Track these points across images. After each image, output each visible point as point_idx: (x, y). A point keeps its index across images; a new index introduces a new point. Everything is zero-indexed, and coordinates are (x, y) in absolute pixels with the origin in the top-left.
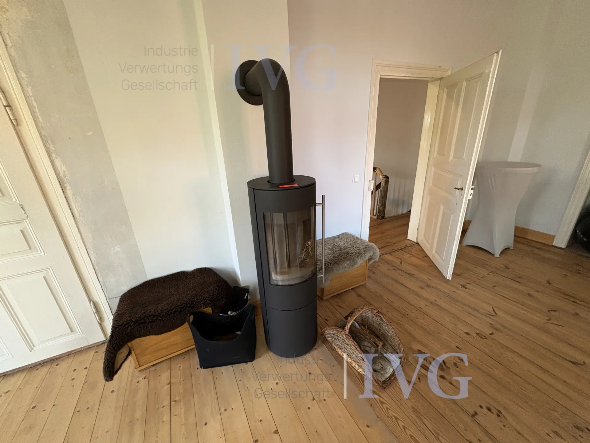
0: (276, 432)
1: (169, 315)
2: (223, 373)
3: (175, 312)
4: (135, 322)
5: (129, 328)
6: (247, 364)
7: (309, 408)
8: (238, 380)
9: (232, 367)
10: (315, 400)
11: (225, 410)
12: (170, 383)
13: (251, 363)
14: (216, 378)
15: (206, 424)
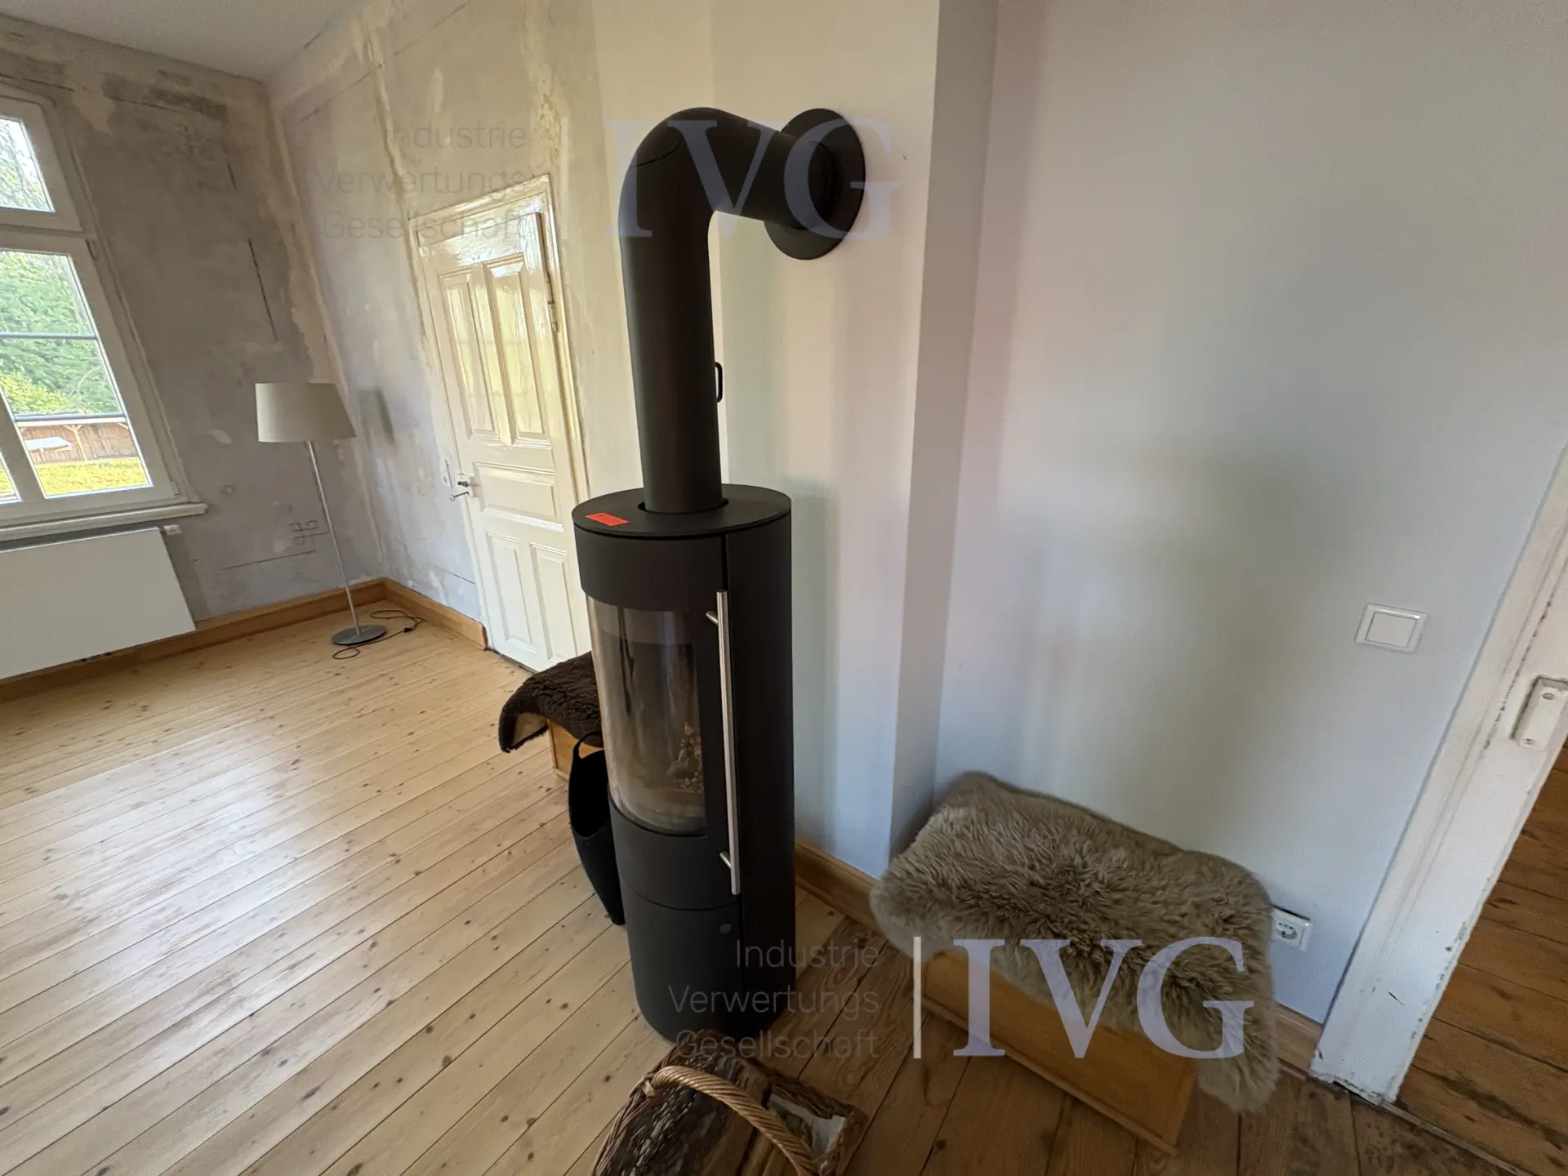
0: (447, 1062)
1: (577, 710)
2: (575, 887)
3: (584, 711)
4: (546, 688)
5: (536, 691)
6: (606, 916)
7: (505, 1119)
8: (563, 923)
9: (594, 894)
10: (530, 1126)
11: (495, 938)
12: (542, 825)
13: (611, 923)
14: (562, 884)
15: (468, 922)
